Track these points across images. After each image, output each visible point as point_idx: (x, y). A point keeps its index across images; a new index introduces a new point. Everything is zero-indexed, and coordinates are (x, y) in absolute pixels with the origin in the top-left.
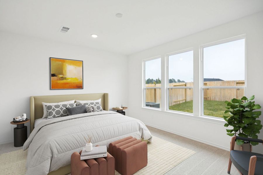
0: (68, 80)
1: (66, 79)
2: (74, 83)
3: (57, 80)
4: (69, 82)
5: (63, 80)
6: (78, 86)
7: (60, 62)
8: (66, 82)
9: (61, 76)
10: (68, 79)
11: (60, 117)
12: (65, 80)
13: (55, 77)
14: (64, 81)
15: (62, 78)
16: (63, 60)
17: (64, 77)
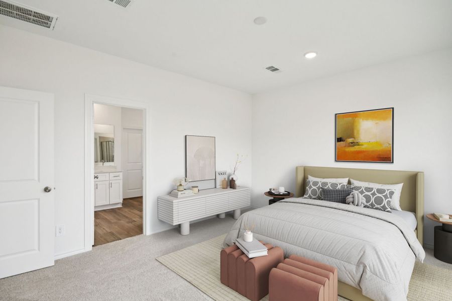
0: (363, 147)
1: (359, 145)
2: (373, 151)
3: (345, 147)
4: (364, 150)
5: (354, 146)
6: (381, 157)
7: (350, 118)
8: (358, 150)
9: (350, 140)
10: (362, 145)
11: (316, 199)
12: (358, 147)
13: (342, 142)
14: (356, 148)
15: (352, 143)
16: (354, 115)
17: (355, 141)
